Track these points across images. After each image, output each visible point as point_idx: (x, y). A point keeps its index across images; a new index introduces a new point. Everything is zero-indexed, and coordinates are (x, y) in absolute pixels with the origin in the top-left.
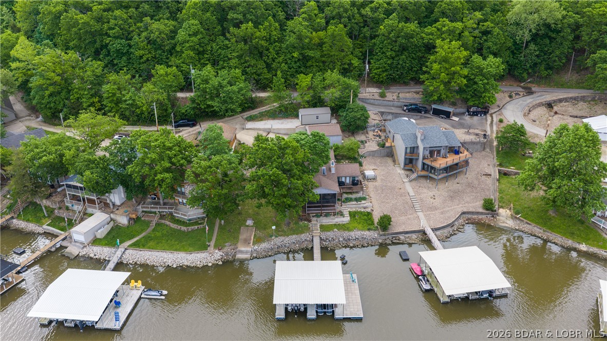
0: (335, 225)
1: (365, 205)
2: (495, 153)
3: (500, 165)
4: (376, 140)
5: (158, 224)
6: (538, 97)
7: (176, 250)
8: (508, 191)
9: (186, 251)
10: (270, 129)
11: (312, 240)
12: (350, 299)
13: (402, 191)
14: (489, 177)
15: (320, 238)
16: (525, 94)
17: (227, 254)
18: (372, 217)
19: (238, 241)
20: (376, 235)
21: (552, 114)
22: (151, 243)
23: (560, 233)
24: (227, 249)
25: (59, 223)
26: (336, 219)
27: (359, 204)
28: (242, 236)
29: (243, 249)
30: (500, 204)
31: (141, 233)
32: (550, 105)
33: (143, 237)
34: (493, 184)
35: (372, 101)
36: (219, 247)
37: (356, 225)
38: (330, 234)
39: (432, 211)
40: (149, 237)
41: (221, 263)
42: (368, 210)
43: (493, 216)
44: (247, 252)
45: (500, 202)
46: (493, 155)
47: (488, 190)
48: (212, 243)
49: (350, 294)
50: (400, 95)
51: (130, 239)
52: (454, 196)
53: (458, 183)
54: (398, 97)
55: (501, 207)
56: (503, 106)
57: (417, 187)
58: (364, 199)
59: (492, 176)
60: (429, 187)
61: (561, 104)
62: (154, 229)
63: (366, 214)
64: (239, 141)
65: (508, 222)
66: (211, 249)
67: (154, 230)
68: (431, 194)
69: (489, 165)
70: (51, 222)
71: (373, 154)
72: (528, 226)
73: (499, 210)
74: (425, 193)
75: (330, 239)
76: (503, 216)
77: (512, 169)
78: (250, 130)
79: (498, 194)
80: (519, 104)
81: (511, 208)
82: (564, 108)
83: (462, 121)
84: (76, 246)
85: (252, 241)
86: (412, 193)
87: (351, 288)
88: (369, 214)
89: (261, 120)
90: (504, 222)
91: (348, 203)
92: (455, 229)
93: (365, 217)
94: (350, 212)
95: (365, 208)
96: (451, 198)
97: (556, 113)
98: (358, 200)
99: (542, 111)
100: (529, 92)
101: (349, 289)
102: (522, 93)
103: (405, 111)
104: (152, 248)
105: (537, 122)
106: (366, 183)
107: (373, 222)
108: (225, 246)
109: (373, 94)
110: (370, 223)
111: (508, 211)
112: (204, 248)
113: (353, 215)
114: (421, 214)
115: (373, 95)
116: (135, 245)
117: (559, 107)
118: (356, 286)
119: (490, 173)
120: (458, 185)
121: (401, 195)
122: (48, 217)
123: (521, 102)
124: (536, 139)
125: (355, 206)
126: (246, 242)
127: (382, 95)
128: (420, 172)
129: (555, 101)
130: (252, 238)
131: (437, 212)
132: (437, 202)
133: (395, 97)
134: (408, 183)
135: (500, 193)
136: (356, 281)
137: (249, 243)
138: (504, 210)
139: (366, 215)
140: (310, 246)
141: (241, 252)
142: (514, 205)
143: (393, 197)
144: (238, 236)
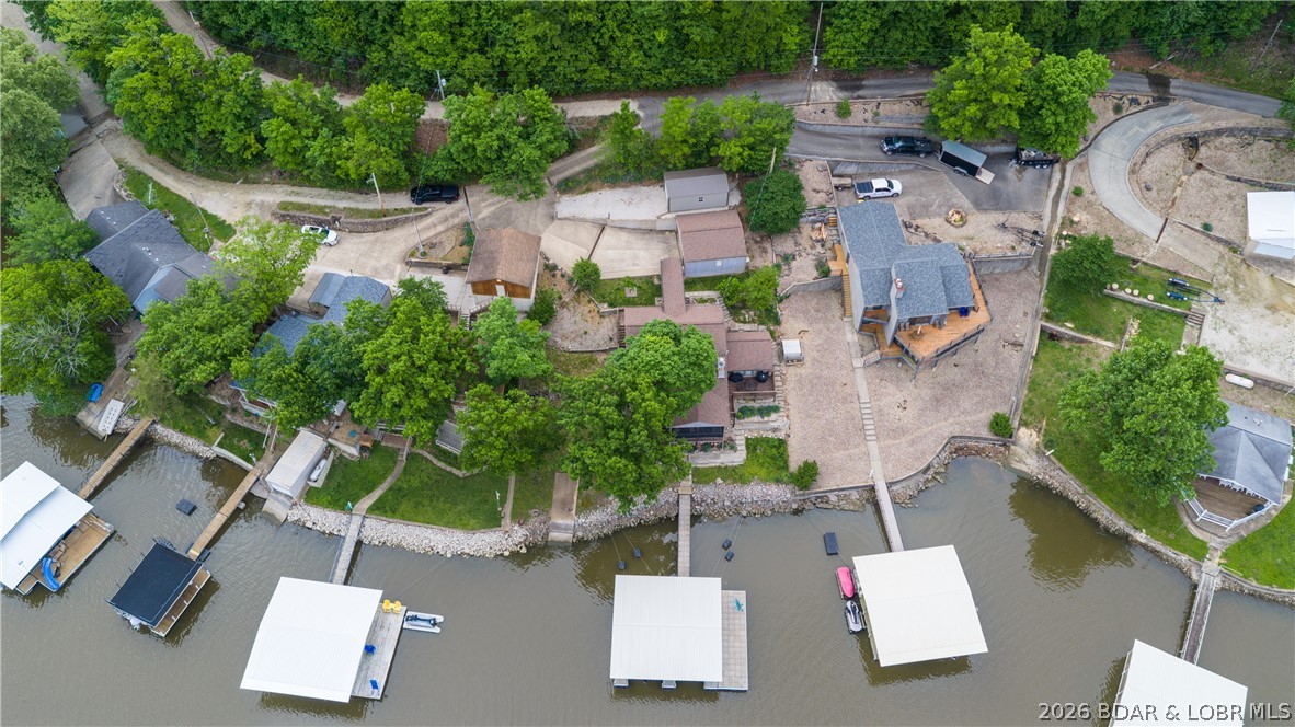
0: (719, 468)
1: (775, 425)
2: (1046, 278)
3: (1048, 317)
4: (814, 252)
5: (411, 456)
6: (1176, 114)
7: (448, 525)
8: (1046, 386)
9: (465, 527)
10: (605, 220)
11: (678, 502)
12: (731, 650)
13: (848, 390)
14: (1018, 348)
15: (692, 499)
16: (1151, 103)
17: (534, 533)
18: (786, 450)
19: (550, 505)
20: (788, 496)
21: (1192, 166)
22: (405, 506)
23: (1109, 501)
24: (534, 522)
25: (238, 441)
26: (722, 456)
27: (766, 422)
28: (558, 495)
29: (560, 521)
30: (1024, 418)
31: (384, 478)
32: (1193, 143)
33: (390, 489)
34: (1024, 366)
35: (819, 128)
36: (520, 517)
37: (755, 469)
38: (708, 491)
39: (895, 438)
40: (400, 489)
41: (524, 550)
42: (781, 435)
43: (1004, 445)
44: (566, 529)
45: (1025, 411)
46: (1041, 280)
47: (1011, 380)
48: (508, 509)
49: (732, 638)
50: (882, 110)
51: (369, 491)
52: (942, 398)
53: (956, 365)
54: (877, 114)
55: (1024, 423)
56: (1096, 137)
57: (878, 381)
58: (776, 409)
59: (1026, 346)
60: (899, 380)
61: (1218, 142)
62: (405, 469)
63: (776, 443)
64: (547, 259)
65: (1029, 461)
66: (507, 522)
67: (406, 471)
68: (900, 397)
69: (1026, 314)
70: (224, 438)
71: (804, 290)
72: (1061, 473)
73: (1018, 429)
74: (889, 395)
75: (709, 501)
76: (1022, 446)
77: (1068, 328)
78: (567, 222)
79: (1026, 392)
80: (1130, 133)
81: (1040, 429)
82: (1220, 153)
83: (1000, 185)
84: (278, 501)
85: (575, 505)
86: (865, 398)
87: (734, 625)
88: (782, 443)
89: (589, 190)
90: (1021, 461)
91: (746, 420)
92: (930, 477)
93: (774, 451)
94: (747, 439)
95: (775, 430)
96: (937, 401)
97: (1200, 166)
98: (765, 411)
99: (1173, 155)
100: (1160, 99)
101: (731, 627)
102: (1146, 99)
103: (885, 153)
104: (407, 518)
105: (1153, 193)
106: (783, 367)
107: (786, 462)
108: (530, 516)
109: (823, 107)
110: (782, 464)
111: (1035, 434)
112: (493, 521)
113: (752, 445)
114: (873, 447)
115: (823, 111)
116: (379, 509)
117: (1212, 148)
118: (741, 620)
119: (1021, 340)
120: (956, 369)
121: (845, 401)
122: (215, 425)
123: (1136, 128)
124: (1136, 247)
125: (757, 425)
126: (565, 507)
127: (843, 111)
128: (887, 350)
129: (1206, 134)
130: (575, 498)
131: (903, 440)
132: (907, 418)
133: (869, 115)
134: (861, 370)
135: (1030, 390)
136: (744, 607)
137: (570, 510)
138: (1028, 432)
139: (775, 446)
140: (674, 514)
141: (557, 527)
142: (1047, 424)
143: (830, 403)
144: (551, 493)
